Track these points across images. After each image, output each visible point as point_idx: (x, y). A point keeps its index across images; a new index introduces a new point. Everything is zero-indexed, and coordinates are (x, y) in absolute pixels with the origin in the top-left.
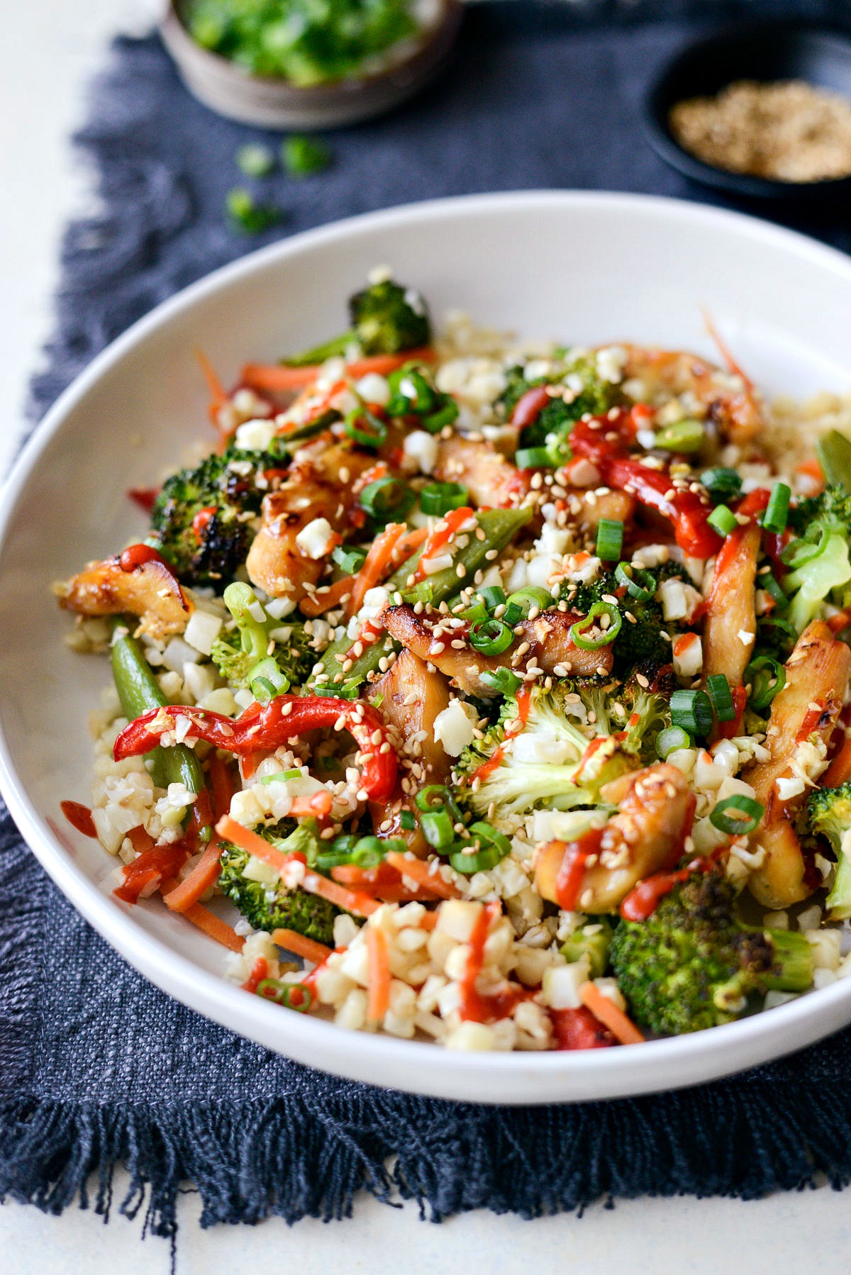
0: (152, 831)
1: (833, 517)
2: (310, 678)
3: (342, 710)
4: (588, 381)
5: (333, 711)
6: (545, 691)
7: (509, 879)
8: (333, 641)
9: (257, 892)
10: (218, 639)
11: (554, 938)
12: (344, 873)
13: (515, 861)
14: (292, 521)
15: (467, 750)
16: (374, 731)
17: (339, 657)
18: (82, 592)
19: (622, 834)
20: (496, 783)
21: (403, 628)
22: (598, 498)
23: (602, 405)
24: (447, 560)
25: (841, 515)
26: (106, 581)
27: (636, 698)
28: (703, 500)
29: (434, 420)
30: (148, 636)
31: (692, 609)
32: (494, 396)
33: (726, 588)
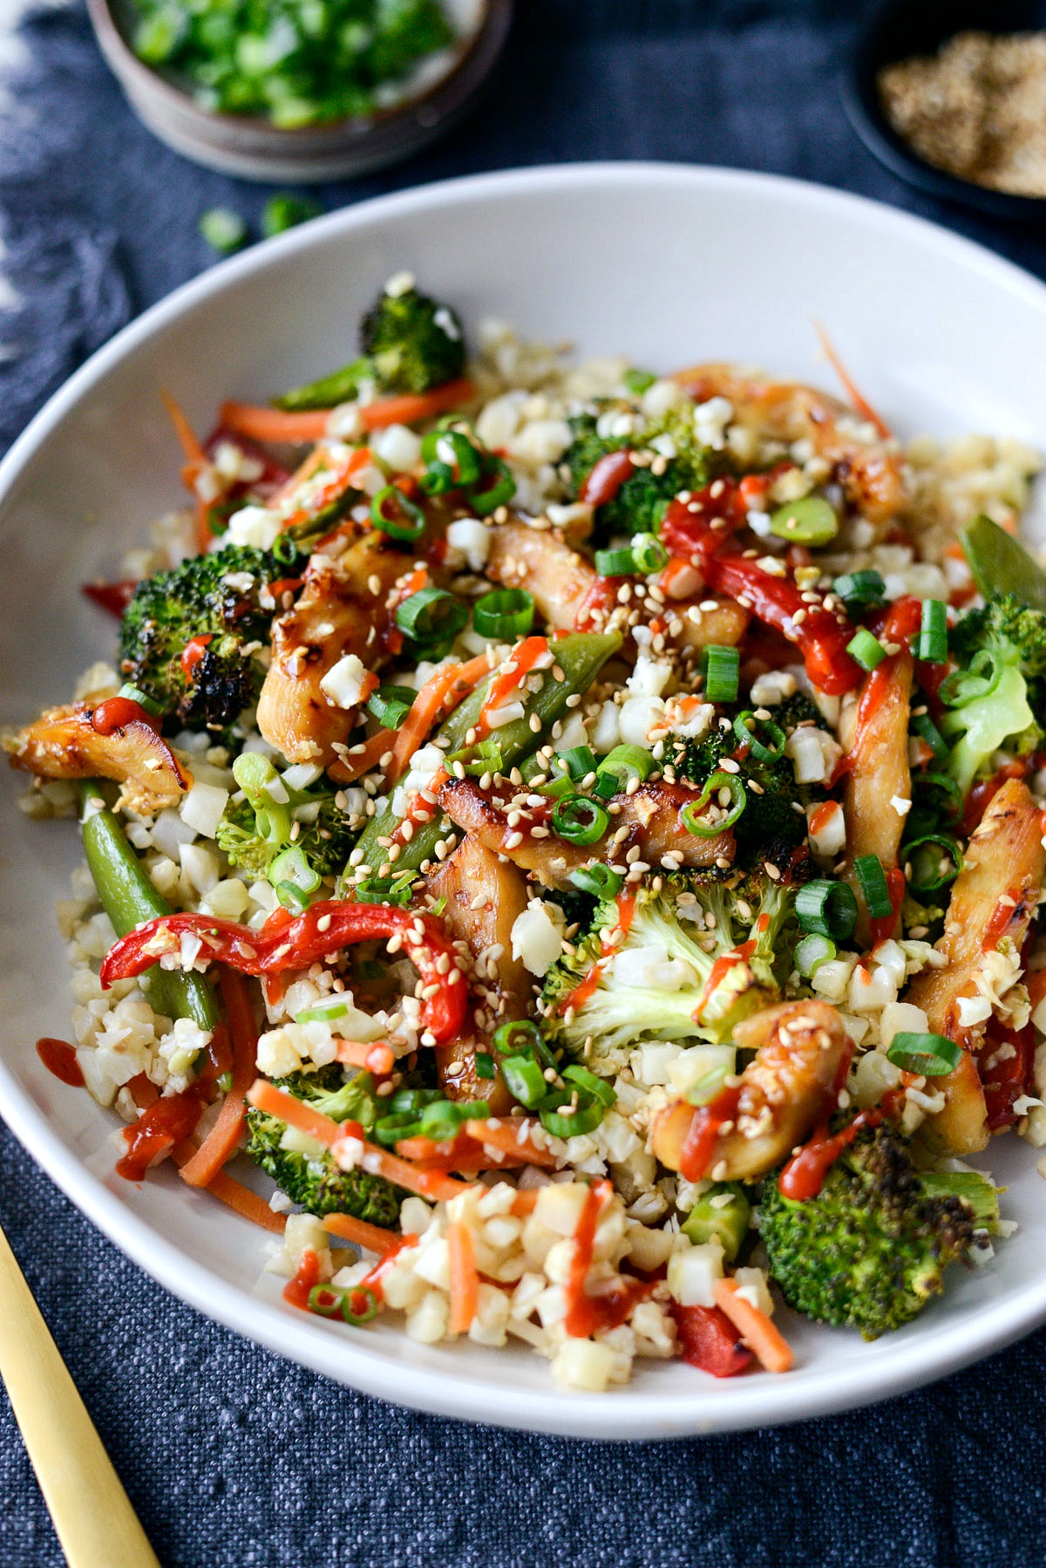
0: (157, 1077)
1: (1004, 639)
2: (347, 870)
3: (396, 924)
4: (683, 445)
5: (384, 926)
6: (653, 894)
7: (617, 1141)
8: (374, 816)
9: (298, 1164)
10: (226, 819)
11: (672, 1208)
12: (412, 1147)
13: (623, 1115)
14: (314, 658)
15: (555, 968)
16: (439, 955)
17: (383, 841)
18: (40, 752)
19: (764, 1095)
20: (594, 1012)
21: (467, 811)
22: (704, 614)
23: (701, 477)
24: (517, 710)
25: (1013, 636)
26: (73, 741)
27: (764, 892)
28: (840, 620)
29: (483, 500)
30: (132, 810)
31: (831, 768)
32: (555, 457)
33: (875, 740)
